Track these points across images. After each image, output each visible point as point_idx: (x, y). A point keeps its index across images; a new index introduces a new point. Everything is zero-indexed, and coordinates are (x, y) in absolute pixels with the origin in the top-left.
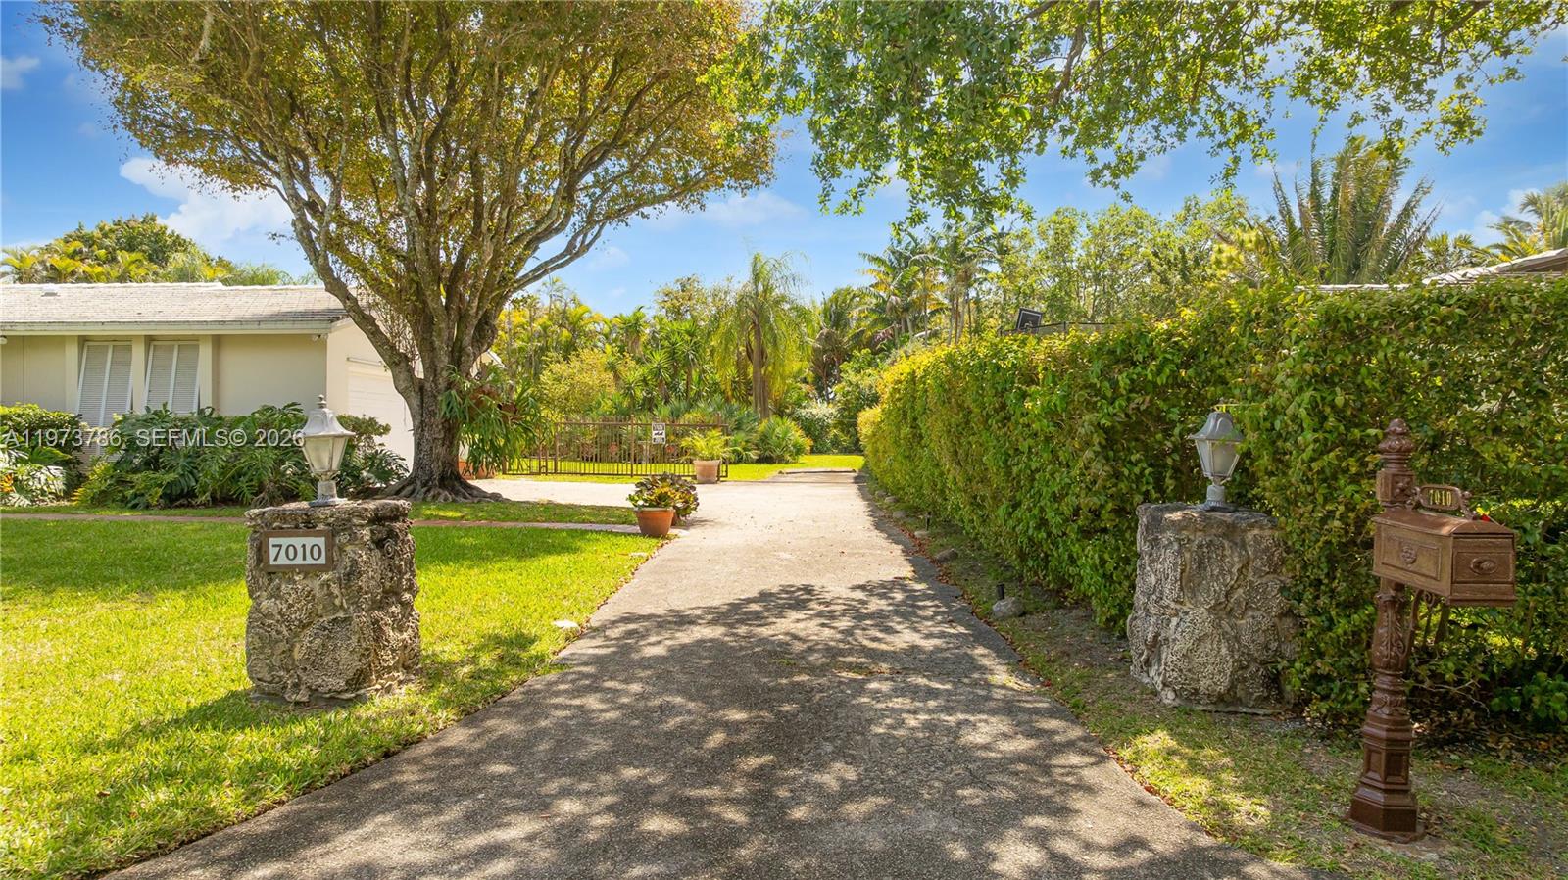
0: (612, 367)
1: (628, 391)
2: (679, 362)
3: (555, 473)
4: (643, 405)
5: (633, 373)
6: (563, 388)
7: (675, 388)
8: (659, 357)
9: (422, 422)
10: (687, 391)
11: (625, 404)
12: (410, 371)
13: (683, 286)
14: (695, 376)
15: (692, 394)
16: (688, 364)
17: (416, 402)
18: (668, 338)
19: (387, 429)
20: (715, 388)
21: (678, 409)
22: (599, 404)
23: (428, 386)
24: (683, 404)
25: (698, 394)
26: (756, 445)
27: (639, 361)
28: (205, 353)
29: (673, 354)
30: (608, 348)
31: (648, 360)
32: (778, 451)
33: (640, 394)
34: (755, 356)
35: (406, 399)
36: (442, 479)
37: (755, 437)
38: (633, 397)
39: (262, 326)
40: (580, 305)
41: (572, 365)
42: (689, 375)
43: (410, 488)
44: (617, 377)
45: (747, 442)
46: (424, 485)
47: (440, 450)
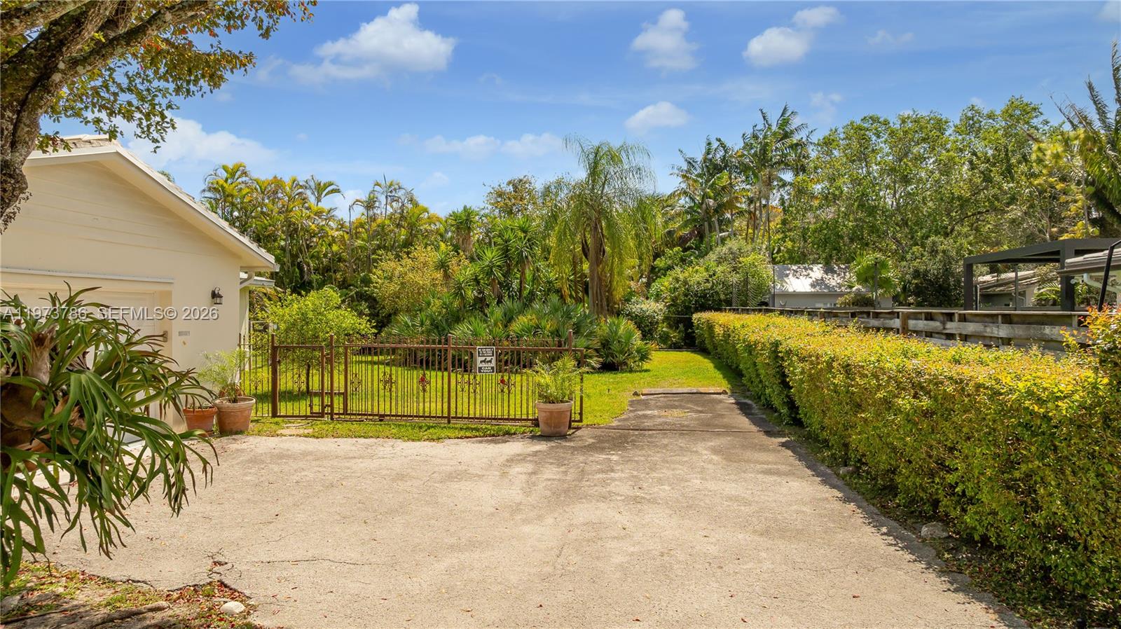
0: (443, 265)
1: (459, 291)
2: (511, 259)
4: (474, 305)
5: (464, 271)
6: (394, 287)
7: (508, 287)
8: (491, 255)
10: (520, 290)
11: (456, 304)
13: (515, 187)
14: (529, 275)
15: (525, 293)
16: (522, 261)
18: (500, 235)
20: (551, 288)
21: (511, 311)
22: (429, 304)
24: (517, 305)
25: (532, 293)
26: (597, 350)
27: (472, 260)
29: (506, 252)
30: (443, 245)
31: (480, 258)
32: (621, 358)
33: (471, 294)
34: (592, 253)
37: (595, 343)
38: (463, 298)
40: (416, 205)
41: (403, 262)
42: (523, 273)
44: (447, 276)
45: (587, 348)
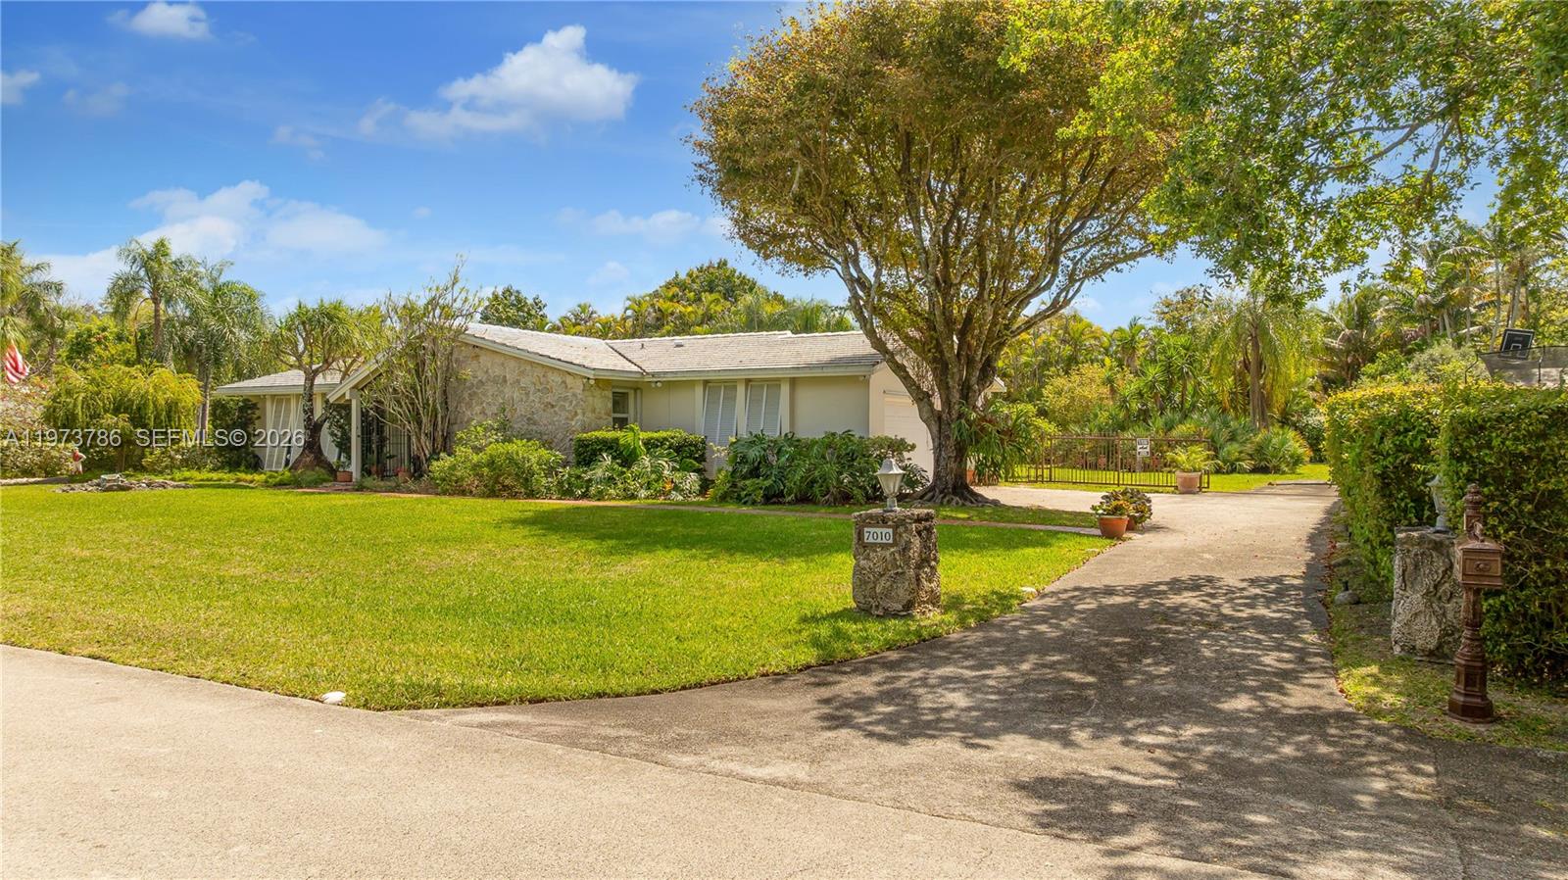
0: (1110, 381)
1: (1124, 404)
2: (1173, 376)
3: (1050, 481)
4: (1138, 416)
5: (1129, 385)
6: (1064, 401)
7: (1170, 399)
8: (1153, 372)
9: (940, 444)
10: (1182, 403)
11: (1122, 415)
12: (931, 405)
13: (1183, 296)
14: (1190, 388)
15: (1187, 405)
16: (1183, 376)
17: (935, 428)
18: (1164, 352)
19: (913, 447)
20: (1213, 400)
21: (1172, 421)
22: (1096, 416)
23: (944, 416)
24: (1177, 416)
25: (1194, 406)
26: (1251, 455)
27: (1136, 374)
28: (785, 389)
29: (1168, 368)
30: (1107, 361)
31: (1143, 373)
32: (1275, 462)
33: (1135, 406)
34: (1253, 367)
35: (928, 426)
36: (955, 488)
37: (1249, 448)
38: (1128, 410)
39: (825, 370)
40: (1081, 320)
41: (1073, 379)
42: (1185, 387)
43: (930, 494)
44: (1113, 391)
45: (1241, 452)
46: (941, 492)
47: (953, 465)
